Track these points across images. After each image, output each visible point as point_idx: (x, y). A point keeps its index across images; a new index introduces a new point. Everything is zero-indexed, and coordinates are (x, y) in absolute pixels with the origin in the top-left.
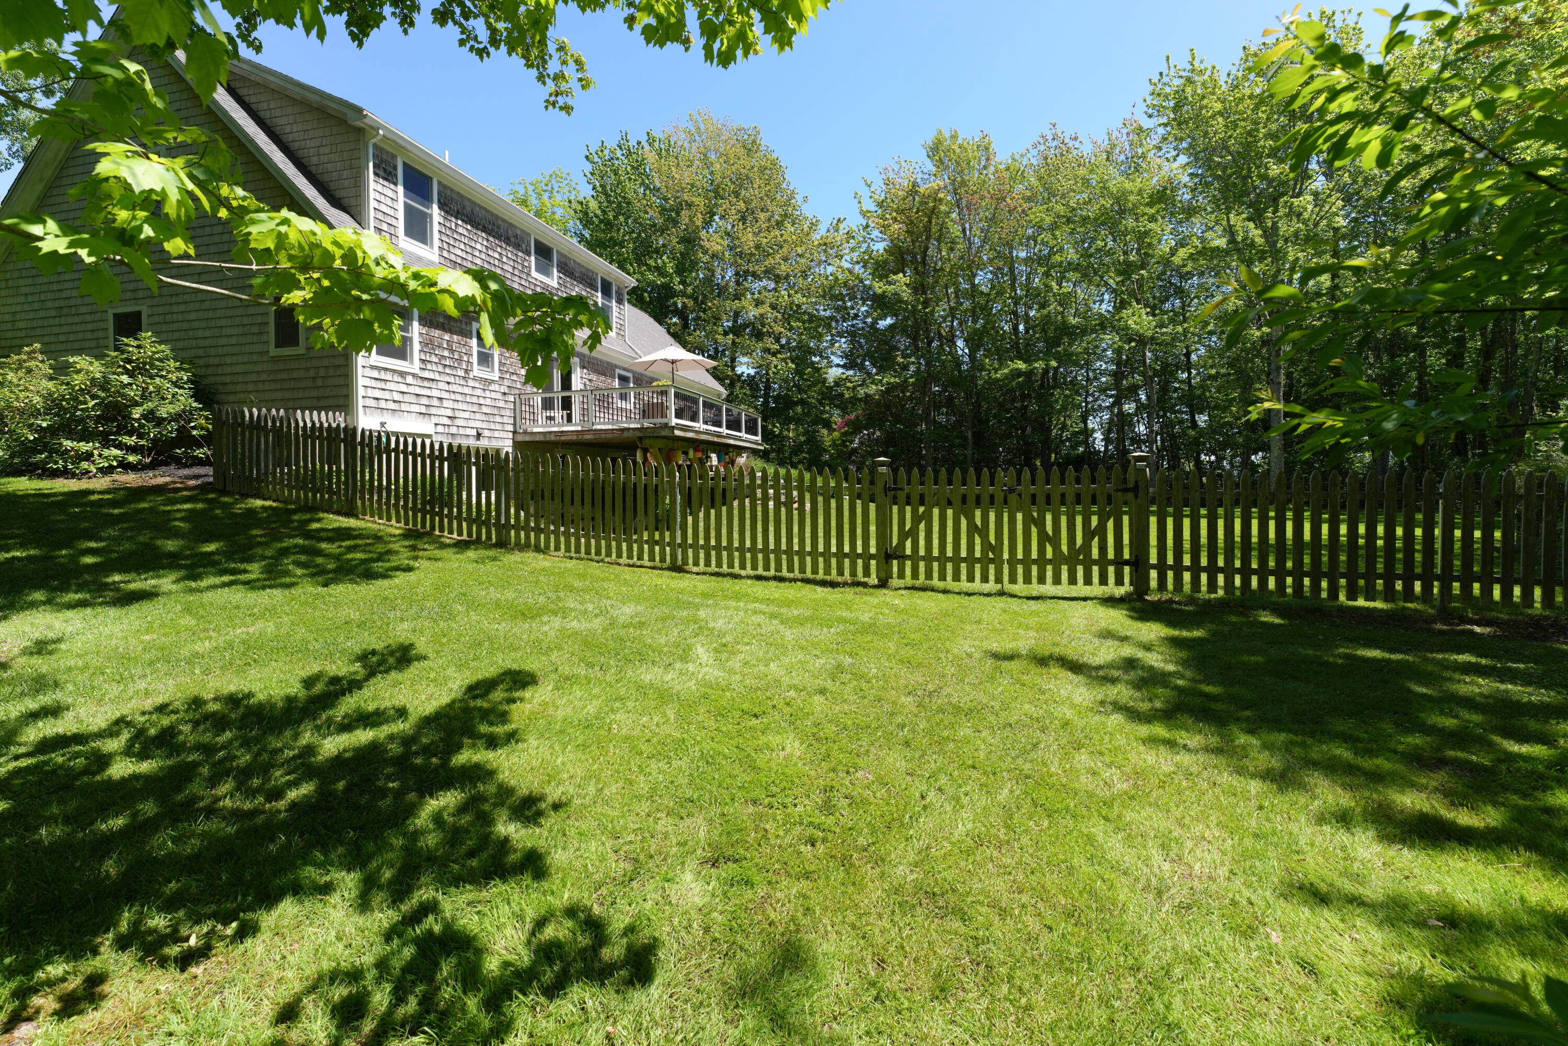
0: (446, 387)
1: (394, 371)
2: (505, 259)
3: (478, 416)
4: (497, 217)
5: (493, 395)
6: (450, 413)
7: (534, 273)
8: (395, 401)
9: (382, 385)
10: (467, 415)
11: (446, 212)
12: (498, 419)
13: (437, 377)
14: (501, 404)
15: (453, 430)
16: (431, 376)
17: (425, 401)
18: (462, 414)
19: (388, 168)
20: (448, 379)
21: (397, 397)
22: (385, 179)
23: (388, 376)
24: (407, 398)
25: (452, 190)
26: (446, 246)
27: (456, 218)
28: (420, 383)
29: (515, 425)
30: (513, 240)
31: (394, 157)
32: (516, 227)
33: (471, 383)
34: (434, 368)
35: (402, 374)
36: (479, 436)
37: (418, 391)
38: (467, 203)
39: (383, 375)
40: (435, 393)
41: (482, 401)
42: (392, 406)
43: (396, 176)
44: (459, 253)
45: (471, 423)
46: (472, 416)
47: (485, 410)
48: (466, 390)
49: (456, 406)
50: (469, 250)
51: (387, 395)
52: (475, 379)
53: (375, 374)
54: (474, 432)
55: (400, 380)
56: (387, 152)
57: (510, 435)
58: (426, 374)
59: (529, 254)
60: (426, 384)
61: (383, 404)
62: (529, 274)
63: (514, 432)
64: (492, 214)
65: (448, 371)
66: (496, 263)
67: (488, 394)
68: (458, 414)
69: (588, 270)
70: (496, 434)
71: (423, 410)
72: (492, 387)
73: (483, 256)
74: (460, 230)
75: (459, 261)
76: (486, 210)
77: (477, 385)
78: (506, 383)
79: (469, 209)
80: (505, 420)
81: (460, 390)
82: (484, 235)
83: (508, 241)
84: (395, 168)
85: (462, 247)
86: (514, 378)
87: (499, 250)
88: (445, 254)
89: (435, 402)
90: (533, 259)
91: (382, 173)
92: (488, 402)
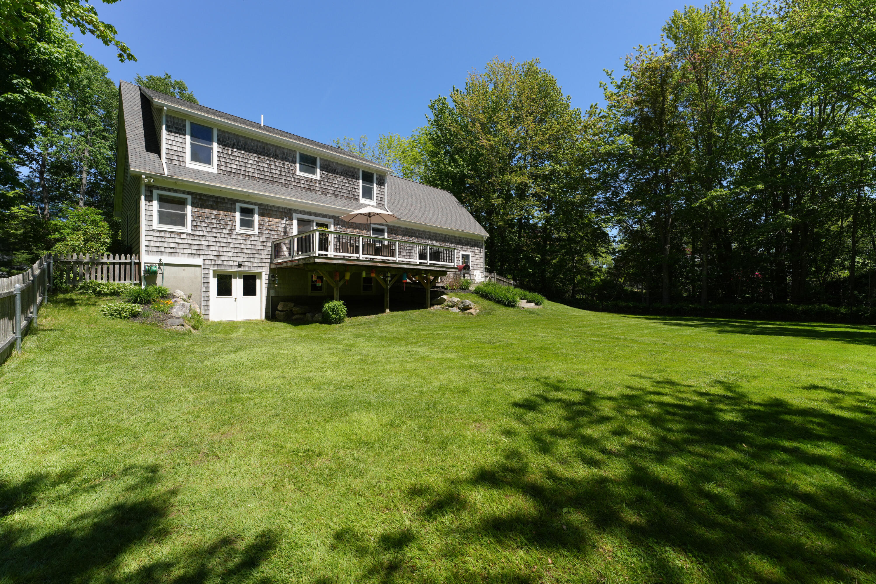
0: (214, 239)
1: (172, 232)
2: (273, 167)
3: (239, 255)
4: (267, 144)
5: (253, 243)
6: (216, 253)
7: (298, 172)
8: (171, 248)
9: (163, 240)
10: (230, 254)
11: (225, 146)
12: (257, 256)
13: (206, 234)
14: (260, 248)
15: (220, 262)
16: (202, 234)
17: (196, 247)
18: (225, 254)
19: (179, 127)
20: (215, 235)
21: (172, 245)
22: (175, 133)
23: (167, 235)
24: (181, 246)
25: (229, 133)
26: (223, 164)
27: (233, 148)
28: (191, 237)
29: (271, 259)
30: (280, 156)
31: (184, 121)
32: (283, 148)
33: (234, 237)
34: (204, 229)
35: (178, 234)
36: (240, 266)
37: (190, 242)
38: (240, 139)
39: (162, 234)
40: (203, 243)
41: (243, 246)
42: (171, 250)
43: (185, 130)
44: (235, 167)
45: (235, 259)
46: (235, 254)
47: (245, 251)
48: (230, 241)
49: (221, 249)
50: (242, 164)
51: (165, 245)
52: (237, 234)
53: (157, 234)
54: (237, 264)
55: (176, 236)
56: (178, 119)
57: (268, 265)
58: (197, 233)
59: (295, 162)
60: (197, 238)
61: (163, 250)
62: (294, 174)
63: (270, 263)
64: (262, 143)
65: (214, 230)
66: (266, 169)
67: (249, 242)
68: (221, 254)
69: (349, 167)
70: (255, 264)
71: (194, 252)
72: (253, 238)
73: (254, 167)
74: (235, 154)
75: (234, 171)
76: (257, 141)
77: (239, 237)
78: (264, 235)
79: (242, 142)
80: (263, 256)
81: (225, 240)
82: (255, 155)
83: (276, 156)
84: (184, 126)
85: (237, 163)
86: (273, 232)
87: (268, 162)
88: (222, 168)
89: (204, 248)
90: (298, 165)
91: (174, 130)
92: (249, 246)
